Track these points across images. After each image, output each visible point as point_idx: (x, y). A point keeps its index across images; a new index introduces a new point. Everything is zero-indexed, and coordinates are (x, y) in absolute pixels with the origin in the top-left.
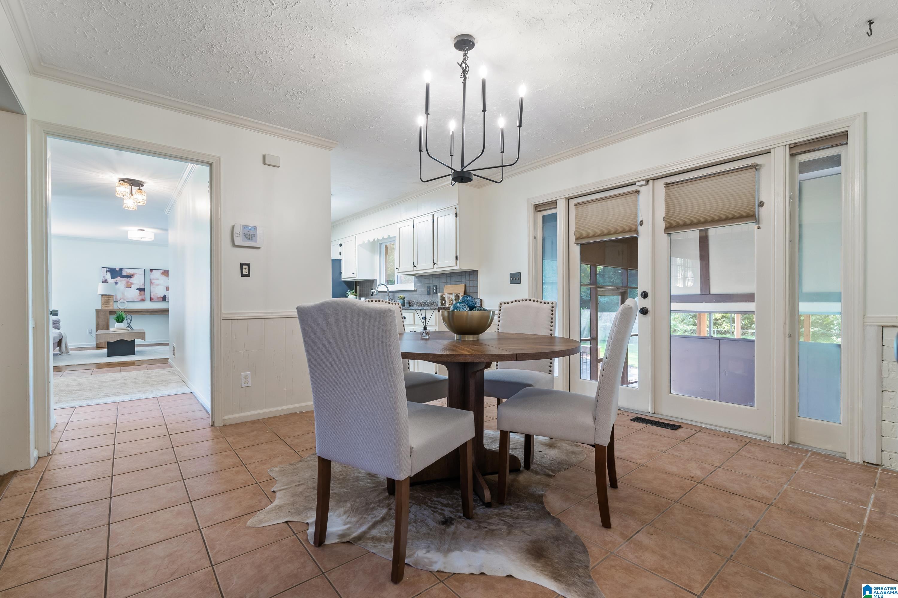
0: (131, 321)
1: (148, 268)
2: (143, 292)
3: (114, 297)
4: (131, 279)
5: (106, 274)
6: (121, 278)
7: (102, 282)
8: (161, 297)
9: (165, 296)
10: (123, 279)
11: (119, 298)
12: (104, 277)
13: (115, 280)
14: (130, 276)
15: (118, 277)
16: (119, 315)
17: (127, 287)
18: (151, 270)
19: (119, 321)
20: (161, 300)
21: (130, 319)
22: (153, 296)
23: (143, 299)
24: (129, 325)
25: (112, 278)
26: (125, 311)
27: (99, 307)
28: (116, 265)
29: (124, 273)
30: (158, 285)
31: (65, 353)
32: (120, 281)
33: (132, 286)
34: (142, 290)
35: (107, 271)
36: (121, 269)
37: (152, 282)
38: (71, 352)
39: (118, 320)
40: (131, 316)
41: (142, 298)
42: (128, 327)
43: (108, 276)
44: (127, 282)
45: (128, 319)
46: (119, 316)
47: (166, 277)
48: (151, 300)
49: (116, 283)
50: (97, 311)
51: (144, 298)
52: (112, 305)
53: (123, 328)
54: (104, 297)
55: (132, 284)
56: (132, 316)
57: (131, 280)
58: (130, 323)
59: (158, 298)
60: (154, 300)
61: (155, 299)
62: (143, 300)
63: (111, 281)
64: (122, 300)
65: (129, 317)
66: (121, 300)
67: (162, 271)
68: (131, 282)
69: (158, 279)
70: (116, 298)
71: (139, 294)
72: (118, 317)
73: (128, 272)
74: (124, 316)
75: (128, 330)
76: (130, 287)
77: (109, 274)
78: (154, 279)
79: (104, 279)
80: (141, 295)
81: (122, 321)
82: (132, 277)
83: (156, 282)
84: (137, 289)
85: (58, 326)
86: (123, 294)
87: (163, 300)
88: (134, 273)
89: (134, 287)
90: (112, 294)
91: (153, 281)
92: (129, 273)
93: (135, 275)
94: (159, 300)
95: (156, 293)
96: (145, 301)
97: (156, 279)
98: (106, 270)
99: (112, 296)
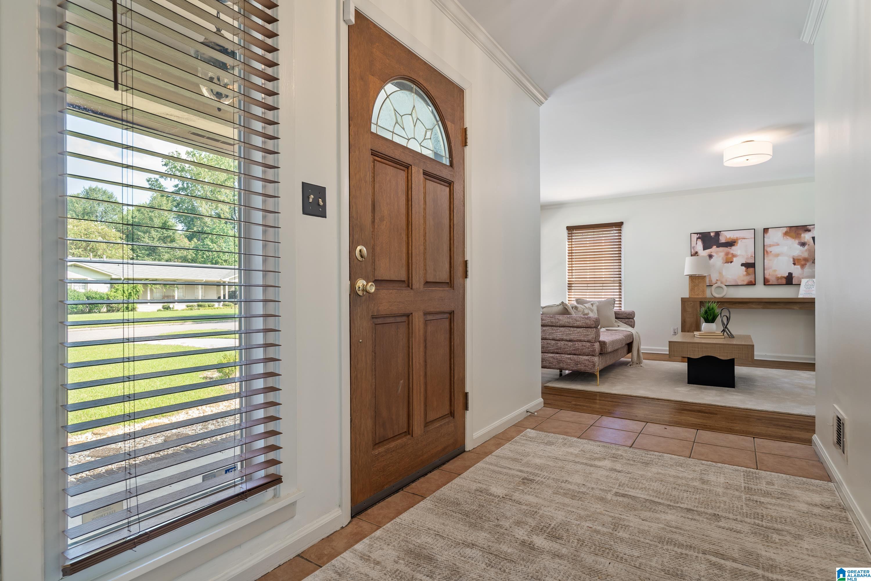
0: (728, 319)
1: (760, 227)
2: (751, 270)
3: (707, 280)
4: (733, 248)
5: (696, 244)
6: (718, 247)
7: (691, 256)
8: (784, 277)
9: (790, 274)
10: (721, 249)
11: (714, 281)
12: (694, 247)
13: (708, 251)
14: (731, 244)
15: (713, 246)
16: (709, 308)
17: (727, 262)
18: (766, 230)
19: (708, 319)
20: (784, 281)
21: (727, 317)
22: (769, 275)
23: (751, 282)
24: (726, 327)
25: (705, 249)
26: (718, 302)
27: (687, 295)
28: (710, 228)
29: (722, 240)
30: (777, 255)
31: (637, 364)
32: (717, 253)
33: (735, 259)
34: (749, 266)
35: (697, 238)
36: (718, 234)
37: (767, 252)
38: (645, 362)
39: (707, 317)
40: (729, 312)
41: (750, 280)
42: (724, 331)
43: (699, 246)
44: (727, 254)
45: (724, 316)
46: (708, 310)
47: (794, 240)
48: (766, 282)
49: (710, 256)
50: (683, 300)
51: (753, 280)
52: (704, 292)
53: (715, 333)
54: (693, 278)
55: (734, 256)
56: (730, 310)
57: (734, 250)
58: (727, 324)
59: (778, 279)
60: (770, 283)
61: (773, 280)
62: (752, 284)
63: (703, 253)
64: (719, 284)
65: (725, 313)
66: (717, 283)
67: (785, 230)
68: (732, 253)
69: (778, 245)
70: (710, 281)
71: (745, 273)
72: (706, 312)
73: (728, 237)
74: (717, 311)
75: (723, 337)
76: (731, 262)
77: (700, 243)
78: (770, 246)
79: (693, 252)
80: (748, 274)
81: (713, 321)
82: (734, 245)
83: (774, 250)
84: (742, 265)
85: (631, 322)
86: (720, 273)
87: (786, 282)
88: (737, 238)
89: (738, 261)
90: (705, 275)
91: (769, 249)
92: (730, 238)
93: (739, 242)
94: (780, 281)
95: (775, 271)
96: (755, 285)
97: (773, 245)
98: (696, 236)
99: (705, 277)
